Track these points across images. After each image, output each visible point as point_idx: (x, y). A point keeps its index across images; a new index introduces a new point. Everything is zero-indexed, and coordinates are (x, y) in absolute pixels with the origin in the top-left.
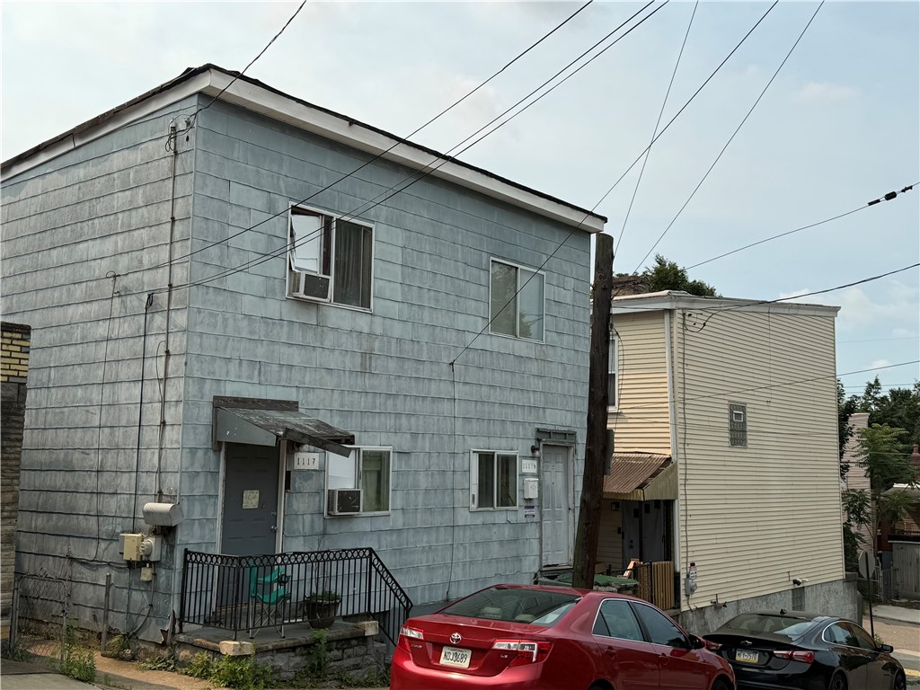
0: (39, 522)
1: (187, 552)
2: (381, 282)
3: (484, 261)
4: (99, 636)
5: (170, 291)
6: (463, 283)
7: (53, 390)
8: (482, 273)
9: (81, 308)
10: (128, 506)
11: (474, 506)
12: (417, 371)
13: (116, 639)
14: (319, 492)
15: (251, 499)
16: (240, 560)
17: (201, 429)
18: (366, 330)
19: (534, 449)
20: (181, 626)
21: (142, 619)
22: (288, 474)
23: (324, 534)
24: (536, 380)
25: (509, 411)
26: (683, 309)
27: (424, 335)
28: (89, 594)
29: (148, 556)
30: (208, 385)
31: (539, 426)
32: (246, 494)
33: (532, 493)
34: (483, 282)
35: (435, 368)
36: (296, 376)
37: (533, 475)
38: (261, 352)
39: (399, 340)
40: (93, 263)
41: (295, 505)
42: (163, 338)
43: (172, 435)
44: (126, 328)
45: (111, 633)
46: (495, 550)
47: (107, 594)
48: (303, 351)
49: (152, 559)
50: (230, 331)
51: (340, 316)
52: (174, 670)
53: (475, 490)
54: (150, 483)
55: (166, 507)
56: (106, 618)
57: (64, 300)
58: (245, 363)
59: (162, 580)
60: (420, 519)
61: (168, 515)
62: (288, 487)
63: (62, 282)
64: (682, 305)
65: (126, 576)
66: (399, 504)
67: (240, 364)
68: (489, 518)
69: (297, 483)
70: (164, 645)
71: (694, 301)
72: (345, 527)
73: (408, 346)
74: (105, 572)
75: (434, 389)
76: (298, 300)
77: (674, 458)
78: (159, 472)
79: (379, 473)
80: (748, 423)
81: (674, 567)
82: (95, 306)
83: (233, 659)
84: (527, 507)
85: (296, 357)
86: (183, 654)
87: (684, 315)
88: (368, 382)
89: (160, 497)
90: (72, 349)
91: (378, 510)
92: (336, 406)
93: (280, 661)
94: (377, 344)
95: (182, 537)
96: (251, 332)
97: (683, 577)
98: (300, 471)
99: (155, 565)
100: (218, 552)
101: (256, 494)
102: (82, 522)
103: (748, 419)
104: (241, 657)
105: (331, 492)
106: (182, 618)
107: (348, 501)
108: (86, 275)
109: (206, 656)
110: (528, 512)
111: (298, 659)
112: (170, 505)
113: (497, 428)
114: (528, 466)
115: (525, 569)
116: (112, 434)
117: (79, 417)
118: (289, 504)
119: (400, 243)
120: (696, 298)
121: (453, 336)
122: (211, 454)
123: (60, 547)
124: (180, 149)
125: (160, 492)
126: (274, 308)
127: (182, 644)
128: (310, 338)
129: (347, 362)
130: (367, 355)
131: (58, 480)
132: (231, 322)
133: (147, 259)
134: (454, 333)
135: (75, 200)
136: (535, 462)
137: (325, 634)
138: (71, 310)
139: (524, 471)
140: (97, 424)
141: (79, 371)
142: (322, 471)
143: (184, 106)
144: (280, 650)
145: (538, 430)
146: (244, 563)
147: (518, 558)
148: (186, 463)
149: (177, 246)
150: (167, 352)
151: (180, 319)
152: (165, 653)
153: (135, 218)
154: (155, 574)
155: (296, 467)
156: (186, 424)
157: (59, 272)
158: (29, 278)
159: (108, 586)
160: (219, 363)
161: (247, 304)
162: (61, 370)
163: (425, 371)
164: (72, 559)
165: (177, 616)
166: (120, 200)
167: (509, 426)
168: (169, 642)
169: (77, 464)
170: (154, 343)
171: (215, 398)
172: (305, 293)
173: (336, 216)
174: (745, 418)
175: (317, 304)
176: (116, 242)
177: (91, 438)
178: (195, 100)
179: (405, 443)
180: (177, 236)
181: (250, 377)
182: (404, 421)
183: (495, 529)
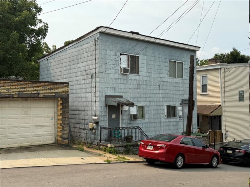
0: (74, 121)
1: (101, 127)
2: (141, 68)
3: (167, 61)
4: (85, 143)
5: (95, 74)
6: (162, 67)
7: (75, 94)
8: (167, 64)
9: (79, 77)
10: (90, 117)
11: (166, 117)
12: (151, 87)
13: (88, 144)
14: (128, 115)
15: (114, 116)
16: (111, 128)
17: (103, 102)
18: (138, 79)
19: (181, 104)
20: (101, 142)
21: (93, 140)
22: (121, 111)
23: (130, 123)
24: (181, 88)
25: (174, 95)
26: (224, 67)
27: (152, 79)
28: (83, 135)
29: (94, 127)
30: (104, 93)
31: (182, 99)
32: (113, 115)
33: (181, 114)
34: (167, 66)
35: (155, 87)
36: (122, 90)
37: (181, 110)
38: (114, 86)
39: (146, 81)
40: (81, 68)
41: (123, 117)
42: (95, 84)
43: (97, 103)
44: (87, 81)
45: (88, 143)
46: (171, 127)
47: (87, 135)
48: (124, 85)
49: (95, 128)
50: (108, 82)
51: (132, 76)
52: (99, 150)
53: (166, 114)
54: (93, 113)
55: (96, 118)
56: (87, 140)
57: (76, 75)
58: (111, 88)
59: (97, 132)
60: (152, 121)
61: (97, 119)
62: (121, 114)
63: (75, 72)
64: (223, 66)
65: (90, 131)
66: (147, 117)
67: (110, 88)
68: (170, 120)
69: (123, 113)
70: (97, 145)
71: (227, 65)
72: (135, 122)
73: (148, 82)
74: (86, 131)
75: (155, 92)
76: (122, 74)
77: (221, 105)
78: (95, 111)
79: (142, 110)
80: (245, 96)
81: (222, 132)
82: (82, 77)
83: (110, 148)
84: (179, 118)
85: (122, 86)
86: (101, 147)
87: (224, 69)
88: (139, 91)
89: (95, 116)
90: (78, 86)
91: (143, 118)
92: (132, 96)
93: (120, 149)
94: (141, 82)
95: (100, 124)
96: (113, 81)
97: (224, 134)
98: (124, 110)
99: (95, 129)
100: (107, 127)
101: (115, 115)
102: (82, 121)
103: (245, 94)
104: (112, 148)
105: (131, 115)
106: (101, 140)
107: (135, 117)
108: (80, 71)
109: (105, 147)
110: (180, 119)
111: (124, 149)
112: (97, 118)
113: (171, 100)
114: (180, 108)
115: (179, 132)
116: (86, 103)
117: (80, 100)
118: (122, 117)
119: (146, 59)
120: (228, 64)
121: (159, 79)
122: (105, 107)
123: (78, 126)
124: (96, 44)
125: (95, 115)
126: (117, 76)
127: (101, 145)
128: (125, 82)
129: (134, 87)
130: (138, 85)
131: (77, 112)
132: (108, 80)
133: (91, 67)
134: (159, 78)
135: (77, 54)
136: (181, 107)
137: (129, 144)
138: (77, 77)
139: (179, 109)
140: (83, 101)
141: (79, 90)
142: (129, 110)
143: (97, 35)
144: (120, 146)
145: (182, 100)
146: (111, 129)
147: (178, 129)
148: (100, 109)
149: (96, 64)
150: (95, 86)
151: (98, 80)
152: (98, 147)
153: (89, 58)
154: (95, 131)
155: (123, 109)
156: (100, 101)
157: (75, 69)
158: (69, 71)
159: (87, 134)
160: (106, 88)
161: (111, 76)
162: (76, 90)
163: (153, 87)
164: (80, 128)
165: (100, 139)
166: (86, 55)
167: (174, 99)
168: (98, 145)
169: (80, 109)
170: (93, 85)
171: (105, 96)
172: (124, 72)
173: (130, 54)
174: (243, 94)
175: (127, 74)
176: (85, 64)
177: (82, 104)
178: (99, 34)
179: (148, 104)
180: (96, 62)
181: (112, 91)
182: (148, 99)
183: (171, 123)
